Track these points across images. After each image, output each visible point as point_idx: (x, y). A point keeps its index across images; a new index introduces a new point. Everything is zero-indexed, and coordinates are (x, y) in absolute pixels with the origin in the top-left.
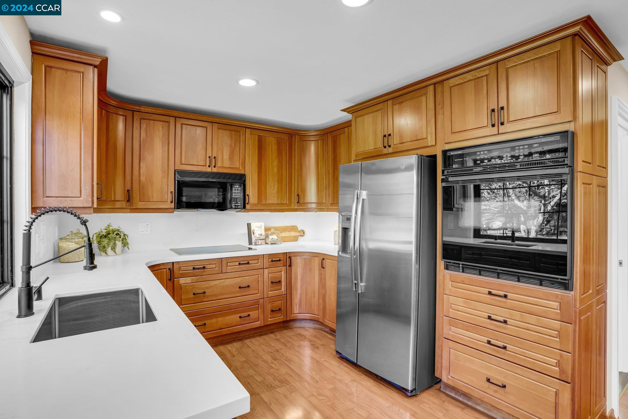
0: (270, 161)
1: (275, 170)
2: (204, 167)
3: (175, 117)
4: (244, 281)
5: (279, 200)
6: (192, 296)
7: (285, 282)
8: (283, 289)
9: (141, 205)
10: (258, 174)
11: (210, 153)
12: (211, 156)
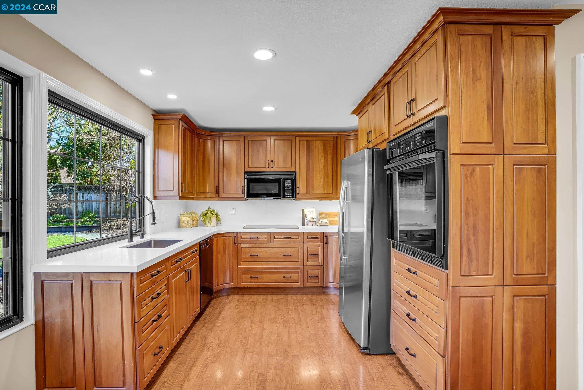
0: (317, 160)
1: (322, 167)
2: (265, 168)
3: (245, 136)
4: (287, 250)
5: (326, 190)
6: (249, 256)
7: (322, 256)
8: (320, 261)
9: (224, 195)
10: (307, 171)
11: (268, 159)
12: (269, 160)
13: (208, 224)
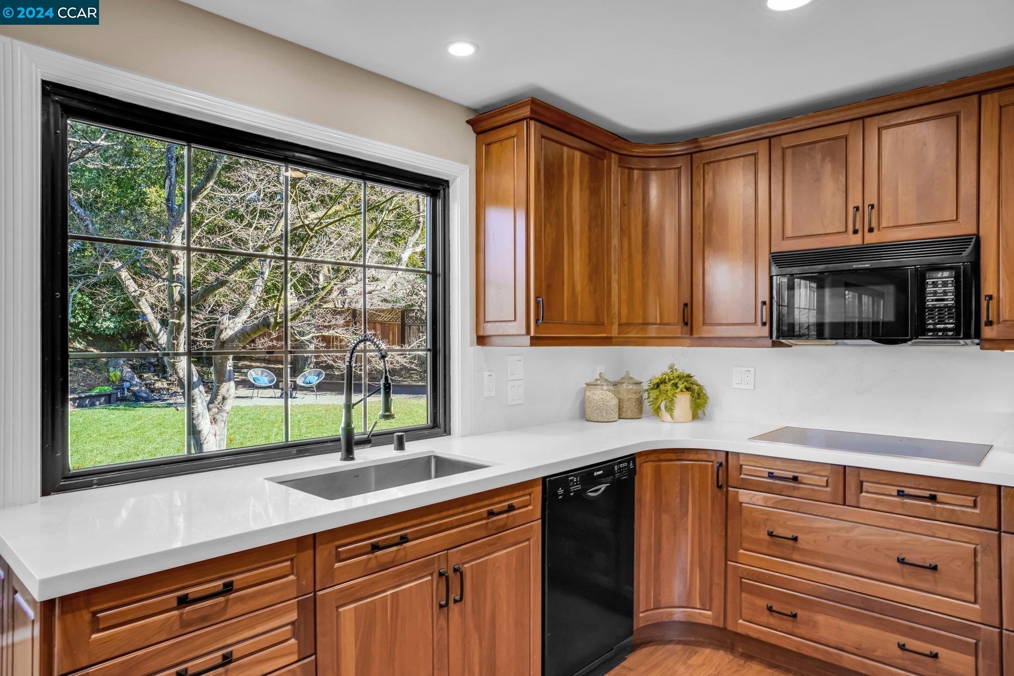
2: (843, 235)
3: (770, 138)
4: (919, 546)
6: (765, 536)
9: (707, 332)
11: (855, 201)
12: (860, 204)
13: (666, 415)
